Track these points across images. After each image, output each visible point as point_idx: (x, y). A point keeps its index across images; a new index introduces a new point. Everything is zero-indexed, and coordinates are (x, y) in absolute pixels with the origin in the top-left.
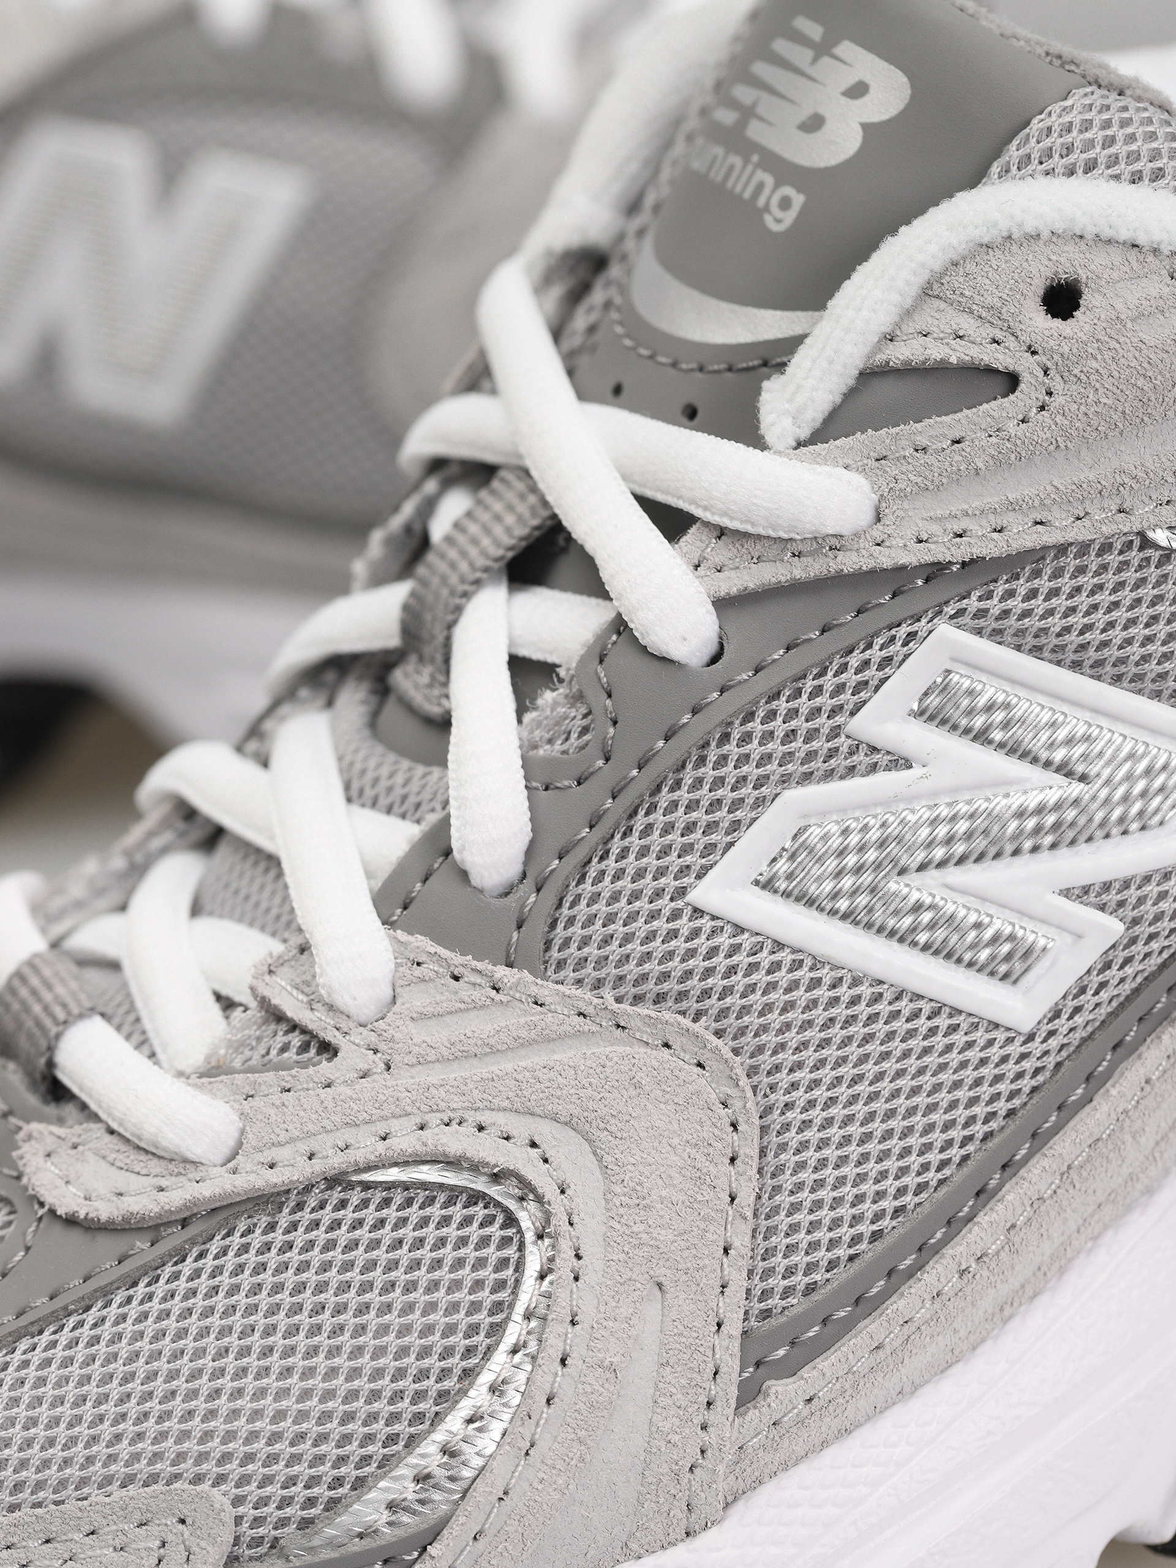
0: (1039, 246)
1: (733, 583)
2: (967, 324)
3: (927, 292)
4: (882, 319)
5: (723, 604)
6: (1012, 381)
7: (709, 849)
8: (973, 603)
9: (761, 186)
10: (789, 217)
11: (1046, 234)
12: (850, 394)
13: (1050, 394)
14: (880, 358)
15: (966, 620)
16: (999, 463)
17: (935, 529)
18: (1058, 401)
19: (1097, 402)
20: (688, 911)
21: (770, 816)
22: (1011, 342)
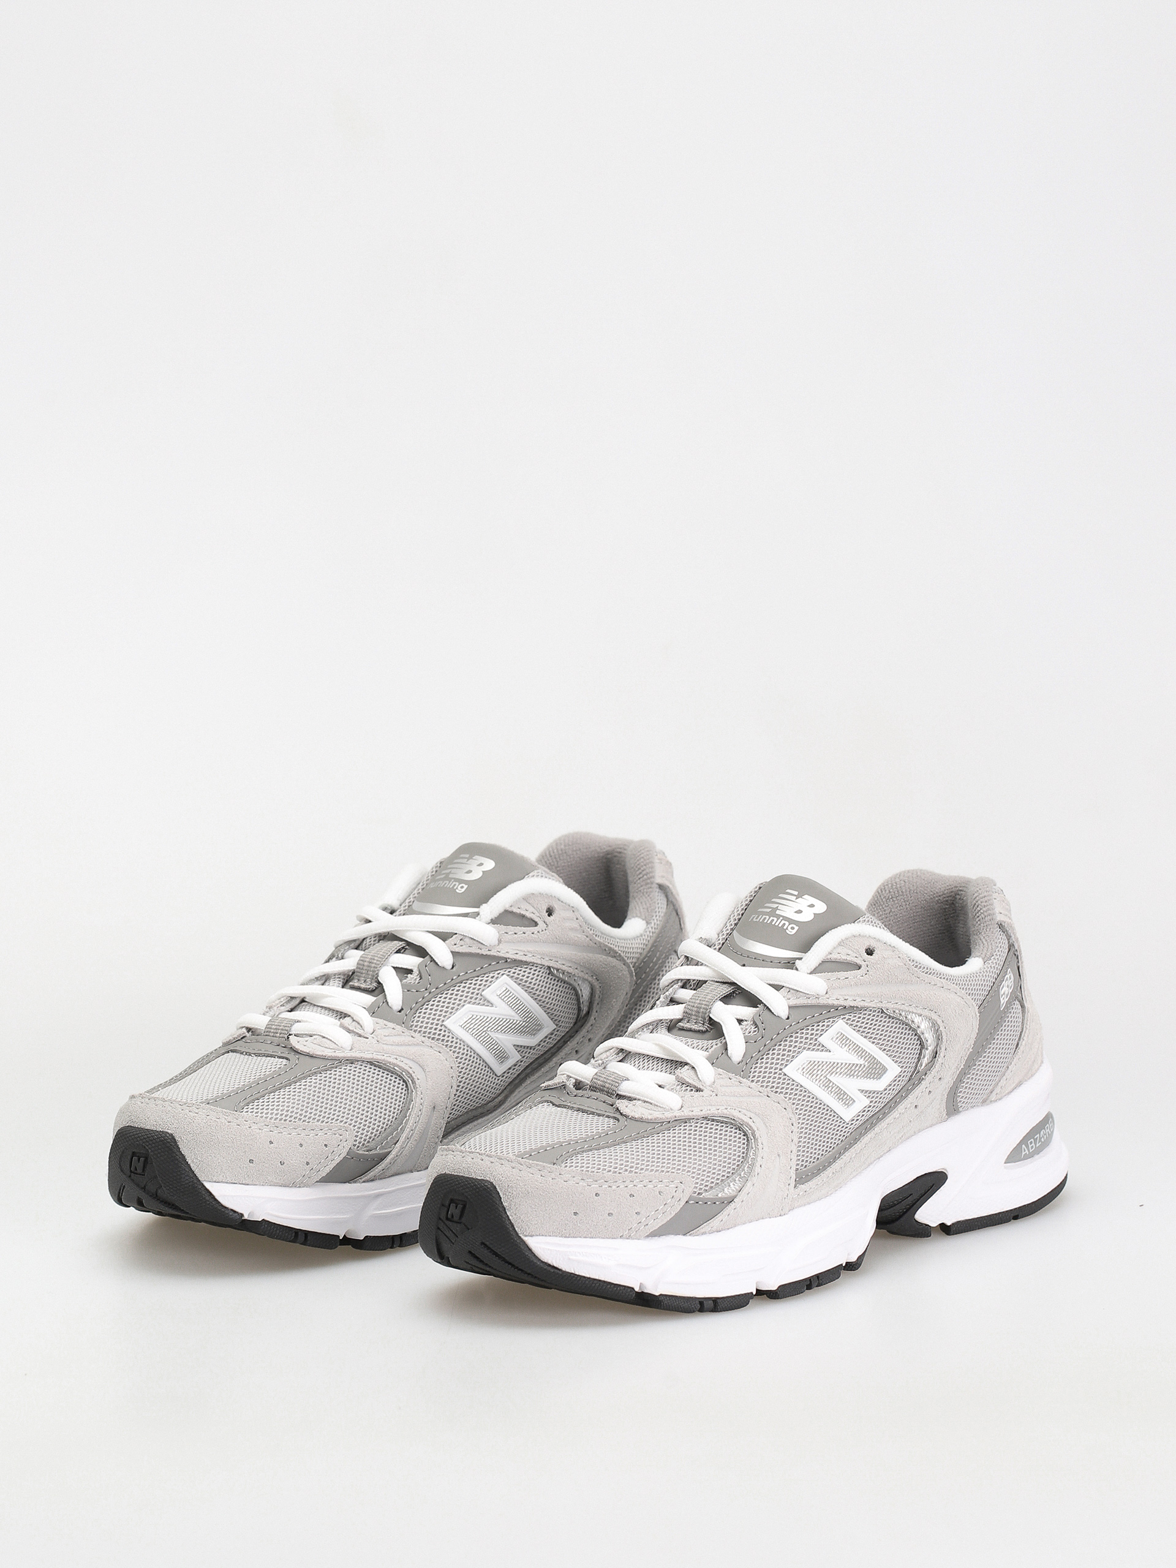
0: (866, 938)
1: (793, 1002)
2: (850, 952)
3: (840, 944)
4: (829, 949)
5: (790, 1007)
6: (860, 967)
7: (788, 1061)
8: (847, 1017)
9: (784, 924)
10: (794, 932)
11: (868, 936)
12: (820, 964)
13: (868, 971)
14: (829, 957)
15: (845, 1020)
16: (856, 984)
17: (840, 997)
18: (869, 973)
19: (879, 975)
20: (783, 1074)
21: (801, 1056)
22: (860, 958)
